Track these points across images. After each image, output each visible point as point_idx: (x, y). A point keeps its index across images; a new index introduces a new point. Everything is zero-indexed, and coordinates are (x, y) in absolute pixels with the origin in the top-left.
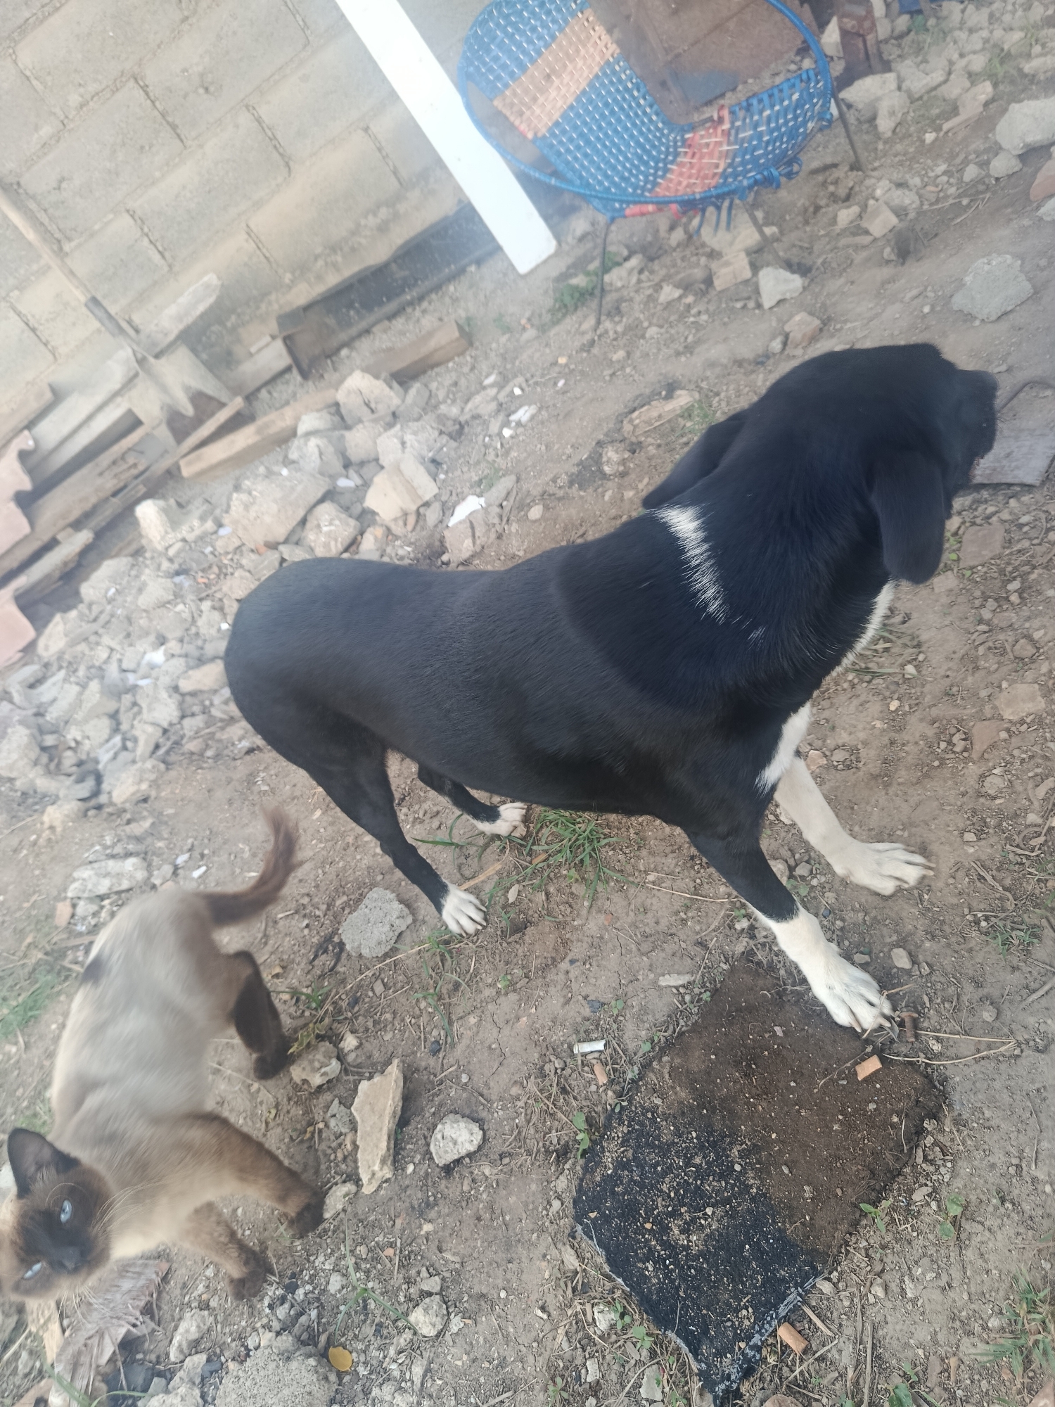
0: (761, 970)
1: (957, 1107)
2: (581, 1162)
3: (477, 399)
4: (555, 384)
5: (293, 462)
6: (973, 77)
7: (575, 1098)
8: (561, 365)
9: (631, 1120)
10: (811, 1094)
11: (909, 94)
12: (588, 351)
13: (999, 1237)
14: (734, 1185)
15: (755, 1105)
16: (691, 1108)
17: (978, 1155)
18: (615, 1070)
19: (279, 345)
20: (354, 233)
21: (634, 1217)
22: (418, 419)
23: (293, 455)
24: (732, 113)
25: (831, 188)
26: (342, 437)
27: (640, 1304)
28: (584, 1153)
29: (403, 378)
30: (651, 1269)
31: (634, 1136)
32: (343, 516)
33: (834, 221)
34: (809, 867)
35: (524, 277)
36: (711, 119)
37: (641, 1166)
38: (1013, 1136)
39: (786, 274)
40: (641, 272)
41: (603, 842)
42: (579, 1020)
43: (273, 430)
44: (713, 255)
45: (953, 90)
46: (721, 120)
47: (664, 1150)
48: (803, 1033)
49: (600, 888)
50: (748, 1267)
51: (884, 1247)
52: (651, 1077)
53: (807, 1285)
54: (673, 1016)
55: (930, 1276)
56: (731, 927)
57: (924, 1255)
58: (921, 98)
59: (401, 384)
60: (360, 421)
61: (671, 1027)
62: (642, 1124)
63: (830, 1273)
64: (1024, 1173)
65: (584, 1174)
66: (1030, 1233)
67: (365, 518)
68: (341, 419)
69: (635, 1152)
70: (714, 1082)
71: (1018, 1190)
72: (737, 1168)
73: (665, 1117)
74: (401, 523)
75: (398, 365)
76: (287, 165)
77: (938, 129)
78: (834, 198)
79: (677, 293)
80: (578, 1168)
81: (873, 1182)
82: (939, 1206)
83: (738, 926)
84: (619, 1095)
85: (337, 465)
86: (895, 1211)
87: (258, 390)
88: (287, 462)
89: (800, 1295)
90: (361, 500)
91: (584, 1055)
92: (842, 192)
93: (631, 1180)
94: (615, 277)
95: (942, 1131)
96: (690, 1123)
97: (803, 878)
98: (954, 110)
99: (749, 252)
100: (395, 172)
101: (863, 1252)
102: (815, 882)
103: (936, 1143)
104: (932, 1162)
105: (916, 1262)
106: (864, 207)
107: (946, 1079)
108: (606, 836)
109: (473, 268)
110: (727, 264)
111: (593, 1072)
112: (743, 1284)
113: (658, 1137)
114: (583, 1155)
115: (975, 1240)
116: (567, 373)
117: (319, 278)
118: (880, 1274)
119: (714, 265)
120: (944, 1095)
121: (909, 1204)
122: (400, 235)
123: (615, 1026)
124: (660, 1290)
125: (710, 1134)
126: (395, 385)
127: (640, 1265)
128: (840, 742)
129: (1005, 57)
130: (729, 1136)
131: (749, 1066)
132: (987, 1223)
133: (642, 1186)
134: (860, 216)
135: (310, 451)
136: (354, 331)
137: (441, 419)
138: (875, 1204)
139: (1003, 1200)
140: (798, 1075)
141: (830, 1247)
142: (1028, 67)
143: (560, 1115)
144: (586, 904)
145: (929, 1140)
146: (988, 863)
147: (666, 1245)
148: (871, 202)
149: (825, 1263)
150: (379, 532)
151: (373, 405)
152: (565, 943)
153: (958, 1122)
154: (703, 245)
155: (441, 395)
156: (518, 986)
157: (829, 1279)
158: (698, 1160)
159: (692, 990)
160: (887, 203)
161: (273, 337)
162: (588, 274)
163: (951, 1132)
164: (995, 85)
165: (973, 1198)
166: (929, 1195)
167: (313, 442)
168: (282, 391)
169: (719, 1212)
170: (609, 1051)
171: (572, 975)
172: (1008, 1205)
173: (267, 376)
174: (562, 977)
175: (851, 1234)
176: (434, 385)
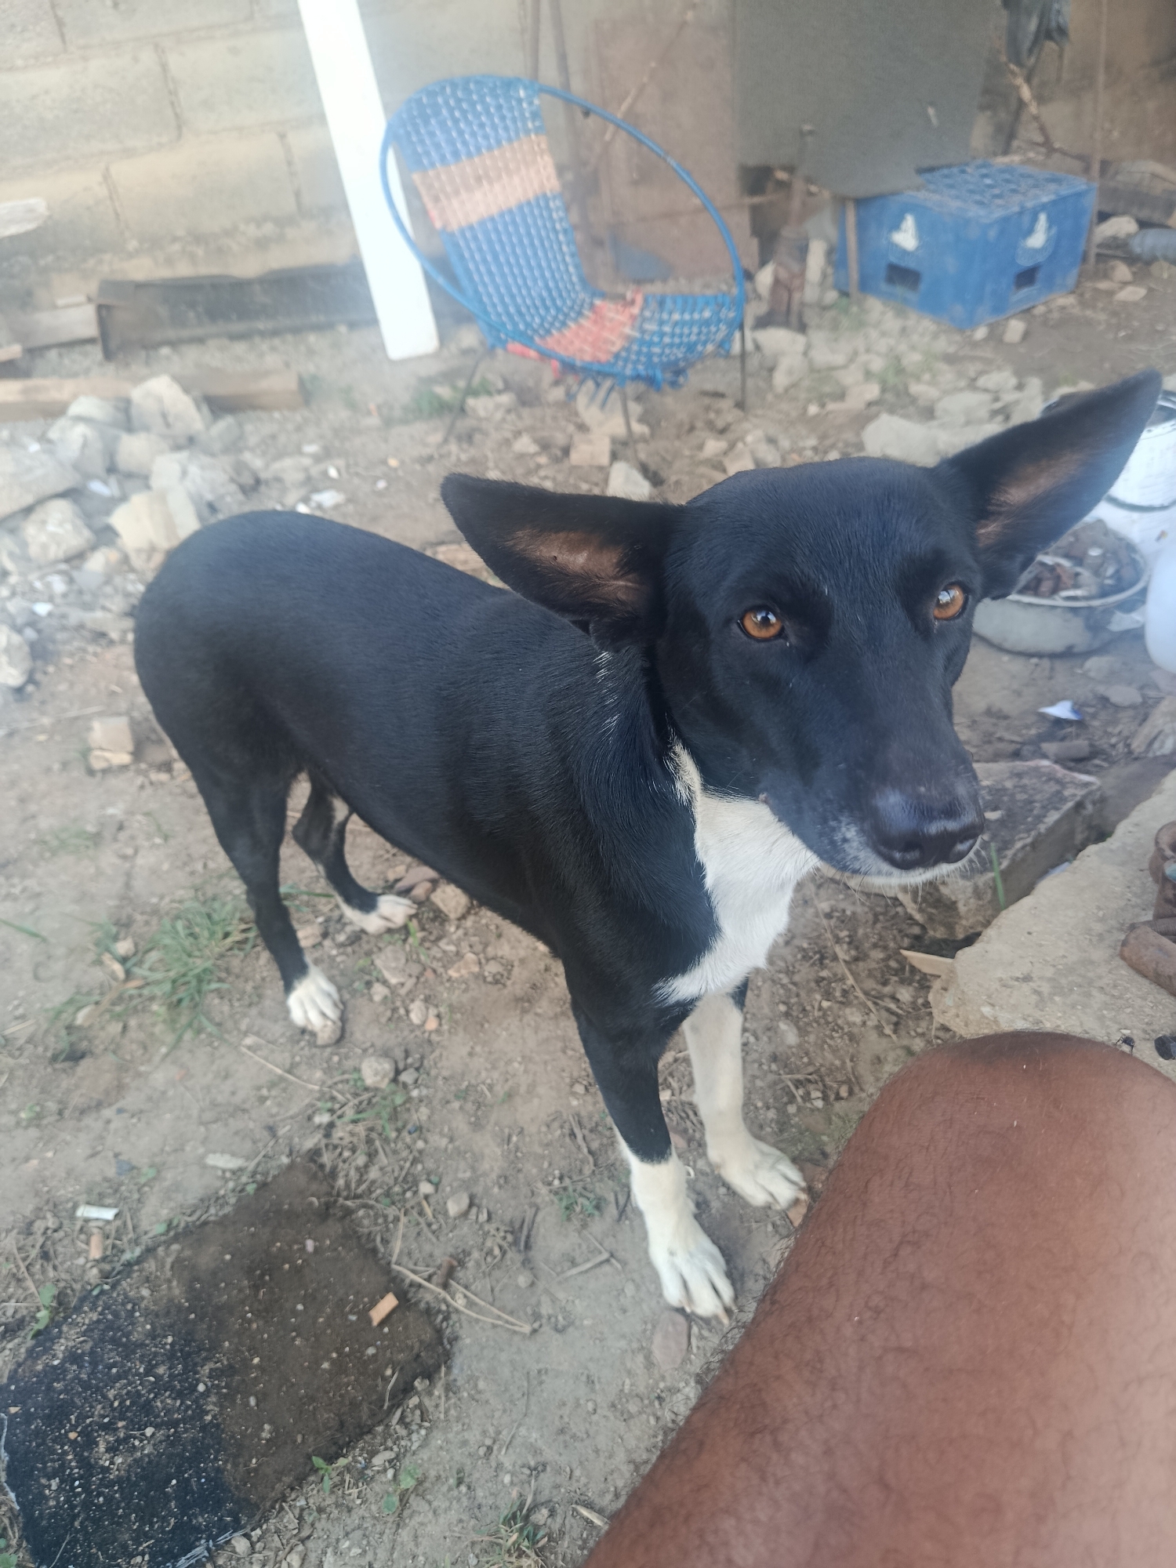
0: (320, 1174)
1: (455, 1371)
2: (30, 1343)
3: (288, 462)
4: (375, 483)
5: (50, 441)
6: (868, 375)
7: (55, 1268)
8: (390, 468)
9: (107, 1307)
10: (315, 1322)
11: (811, 363)
12: (423, 465)
13: (441, 1520)
14: (188, 1407)
15: (250, 1322)
16: (180, 1308)
17: (457, 1427)
18: (114, 1246)
19: (89, 312)
20: (229, 233)
21: (61, 1422)
22: (213, 455)
23: (53, 434)
24: (646, 301)
25: (712, 416)
26: (116, 439)
27: (24, 1529)
28: (38, 1334)
29: (218, 406)
30: (54, 1487)
31: (102, 1326)
32: (79, 522)
33: (701, 447)
34: (416, 1075)
35: (393, 363)
36: (623, 297)
37: (94, 1364)
38: (497, 1414)
39: (637, 476)
40: (509, 411)
41: (214, 986)
42: (98, 1179)
43: (42, 397)
44: (582, 428)
45: (850, 378)
46: (633, 302)
47: (128, 1350)
48: (335, 1254)
49: (188, 1035)
50: (166, 1506)
51: (320, 1510)
52: (151, 1266)
53: (221, 1540)
54: (205, 1202)
55: (356, 1551)
56: (310, 1118)
57: (359, 1527)
58: (819, 371)
59: (212, 411)
60: (146, 428)
61: (198, 1213)
62: (116, 1315)
63: (253, 1529)
64: (493, 1456)
65: (26, 1359)
66: (473, 1522)
67: (105, 536)
68: (126, 418)
69: (95, 1346)
70: (217, 1286)
71: (480, 1474)
72: (201, 1388)
73: (147, 1313)
74: (144, 556)
75: (219, 389)
76: (179, 128)
77: (823, 405)
78: (710, 425)
79: (533, 448)
80: (23, 1350)
81: (338, 1435)
82: (395, 1476)
83: (317, 1120)
84: (105, 1276)
85: (98, 465)
86: (349, 1471)
87: (48, 347)
88: (43, 439)
89: (208, 1549)
90: (108, 512)
91: (87, 1220)
92: (720, 424)
93: (77, 1377)
94: (480, 405)
95: (430, 1394)
96: (171, 1326)
97: (405, 1085)
98: (841, 396)
99: (614, 441)
100: (297, 194)
101: (297, 1512)
102: (415, 1093)
103: (420, 1406)
104: (407, 1426)
105: (347, 1534)
106: (732, 446)
107: (456, 1338)
108: (220, 980)
109: (343, 329)
110: (590, 442)
111: (88, 1243)
112: (152, 1525)
113: (127, 1335)
114: (35, 1336)
115: (418, 1519)
116: (391, 477)
117: (169, 261)
118: (303, 1541)
119: (578, 437)
120: (447, 1357)
121: (366, 1468)
122: (278, 259)
123: (136, 1196)
124: (53, 1515)
125: (188, 1343)
126: (205, 409)
127: (44, 1481)
128: (500, 953)
129: (900, 371)
130: (208, 1350)
131: (262, 1275)
132: (435, 1504)
133: (86, 1386)
134: (725, 453)
135: (72, 437)
136: (185, 333)
137: (240, 467)
138: (330, 1459)
139: (460, 1482)
140: (309, 1299)
141: (263, 1498)
142: (915, 388)
143: (29, 1283)
144: (164, 1050)
145: (414, 1401)
146: (585, 1121)
147: (84, 1463)
148: (740, 445)
149: (251, 1516)
150: (113, 555)
151: (171, 419)
152: (120, 1088)
153: (449, 1388)
154: (577, 414)
155: (253, 440)
156: (45, 1122)
157: (247, 1536)
158: (161, 1370)
159: (239, 1178)
160: (752, 453)
161: (90, 300)
162: (454, 388)
163: (439, 1397)
164: (884, 390)
165: (433, 1473)
166: (390, 1461)
167: (81, 430)
168: (75, 359)
169: (160, 1434)
170: (119, 1223)
171: (112, 1126)
172: (463, 1489)
173: (65, 337)
174: (100, 1124)
175: (292, 1489)
176: (249, 428)
